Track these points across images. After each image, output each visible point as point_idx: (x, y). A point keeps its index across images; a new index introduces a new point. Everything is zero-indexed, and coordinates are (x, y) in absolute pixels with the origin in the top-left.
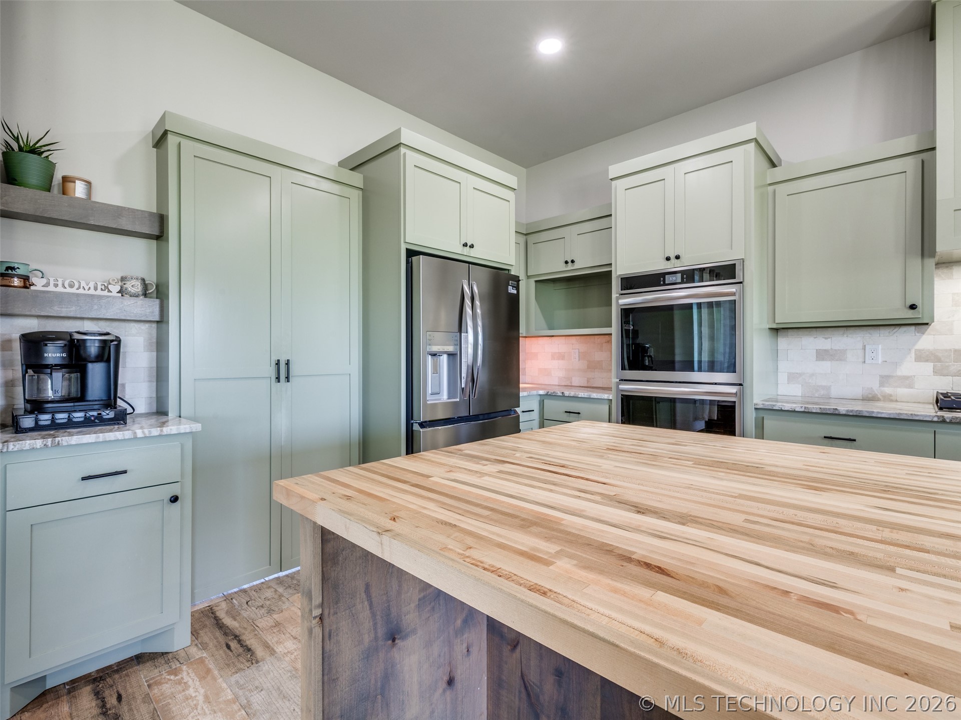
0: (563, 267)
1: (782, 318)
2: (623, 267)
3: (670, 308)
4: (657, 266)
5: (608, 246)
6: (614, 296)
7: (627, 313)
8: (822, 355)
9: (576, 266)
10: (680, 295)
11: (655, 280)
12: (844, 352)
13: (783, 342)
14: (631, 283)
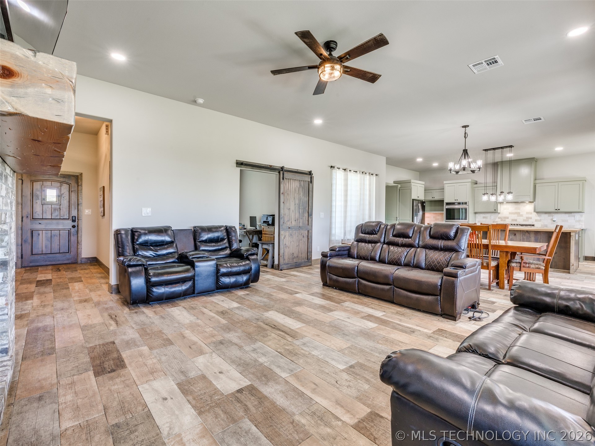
0: (432, 198)
1: (476, 211)
2: (446, 201)
3: (454, 209)
4: (454, 201)
5: (443, 195)
6: (444, 206)
7: (447, 209)
8: (484, 217)
9: (435, 198)
10: (457, 207)
11: (453, 204)
12: (487, 217)
13: (477, 215)
14: (448, 204)
